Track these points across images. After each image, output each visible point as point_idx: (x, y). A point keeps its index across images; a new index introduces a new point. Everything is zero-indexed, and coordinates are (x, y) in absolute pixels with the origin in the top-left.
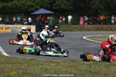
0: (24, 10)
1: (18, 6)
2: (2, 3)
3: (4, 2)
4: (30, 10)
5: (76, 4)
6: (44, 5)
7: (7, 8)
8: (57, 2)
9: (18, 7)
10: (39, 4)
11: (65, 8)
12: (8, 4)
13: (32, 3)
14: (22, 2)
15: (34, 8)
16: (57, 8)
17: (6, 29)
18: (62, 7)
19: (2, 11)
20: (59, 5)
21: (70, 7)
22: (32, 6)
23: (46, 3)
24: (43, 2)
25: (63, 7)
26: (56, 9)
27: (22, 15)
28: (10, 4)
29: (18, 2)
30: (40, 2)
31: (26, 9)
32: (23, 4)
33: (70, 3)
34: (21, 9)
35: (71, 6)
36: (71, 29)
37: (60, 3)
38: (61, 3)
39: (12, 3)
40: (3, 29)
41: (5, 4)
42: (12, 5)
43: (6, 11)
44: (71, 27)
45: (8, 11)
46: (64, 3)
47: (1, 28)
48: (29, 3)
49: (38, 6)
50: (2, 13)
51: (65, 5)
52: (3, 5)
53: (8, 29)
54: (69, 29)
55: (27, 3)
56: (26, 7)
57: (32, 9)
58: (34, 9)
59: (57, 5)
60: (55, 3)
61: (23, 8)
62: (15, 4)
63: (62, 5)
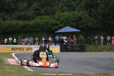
0: (47, 29)
1: (40, 24)
2: (23, 21)
3: (26, 20)
4: (53, 29)
5: (105, 21)
6: (69, 23)
7: (28, 26)
8: (83, 20)
9: (41, 26)
10: (64, 22)
11: (93, 27)
12: (30, 22)
13: (56, 21)
14: (45, 20)
15: (58, 26)
16: (84, 27)
17: (27, 49)
18: (88, 25)
19: (23, 30)
20: (85, 23)
21: (98, 25)
22: (56, 25)
23: (71, 20)
24: (68, 20)
25: (90, 25)
26: (82, 28)
27: (45, 34)
28: (31, 23)
29: (40, 21)
30: (64, 20)
31: (49, 27)
32: (46, 23)
33: (98, 21)
34: (43, 27)
35: (100, 25)
36: (99, 49)
37: (86, 21)
38: (88, 21)
39: (34, 21)
40: (24, 49)
41: (26, 22)
42: (34, 24)
43: (27, 30)
44: (99, 48)
45: (30, 30)
46: (91, 21)
47: (22, 49)
48: (53, 21)
49: (63, 24)
50: (23, 32)
51: (92, 23)
52: (24, 23)
53: (29, 49)
54: (97, 50)
55: (51, 21)
56: (49, 26)
57: (56, 27)
58: (58, 28)
59: (83, 23)
60: (81, 21)
61: (46, 27)
62: (37, 22)
63: (89, 23)
